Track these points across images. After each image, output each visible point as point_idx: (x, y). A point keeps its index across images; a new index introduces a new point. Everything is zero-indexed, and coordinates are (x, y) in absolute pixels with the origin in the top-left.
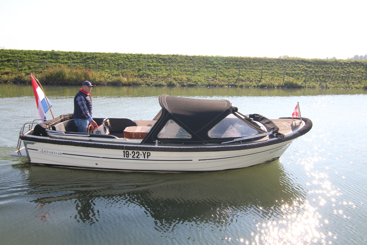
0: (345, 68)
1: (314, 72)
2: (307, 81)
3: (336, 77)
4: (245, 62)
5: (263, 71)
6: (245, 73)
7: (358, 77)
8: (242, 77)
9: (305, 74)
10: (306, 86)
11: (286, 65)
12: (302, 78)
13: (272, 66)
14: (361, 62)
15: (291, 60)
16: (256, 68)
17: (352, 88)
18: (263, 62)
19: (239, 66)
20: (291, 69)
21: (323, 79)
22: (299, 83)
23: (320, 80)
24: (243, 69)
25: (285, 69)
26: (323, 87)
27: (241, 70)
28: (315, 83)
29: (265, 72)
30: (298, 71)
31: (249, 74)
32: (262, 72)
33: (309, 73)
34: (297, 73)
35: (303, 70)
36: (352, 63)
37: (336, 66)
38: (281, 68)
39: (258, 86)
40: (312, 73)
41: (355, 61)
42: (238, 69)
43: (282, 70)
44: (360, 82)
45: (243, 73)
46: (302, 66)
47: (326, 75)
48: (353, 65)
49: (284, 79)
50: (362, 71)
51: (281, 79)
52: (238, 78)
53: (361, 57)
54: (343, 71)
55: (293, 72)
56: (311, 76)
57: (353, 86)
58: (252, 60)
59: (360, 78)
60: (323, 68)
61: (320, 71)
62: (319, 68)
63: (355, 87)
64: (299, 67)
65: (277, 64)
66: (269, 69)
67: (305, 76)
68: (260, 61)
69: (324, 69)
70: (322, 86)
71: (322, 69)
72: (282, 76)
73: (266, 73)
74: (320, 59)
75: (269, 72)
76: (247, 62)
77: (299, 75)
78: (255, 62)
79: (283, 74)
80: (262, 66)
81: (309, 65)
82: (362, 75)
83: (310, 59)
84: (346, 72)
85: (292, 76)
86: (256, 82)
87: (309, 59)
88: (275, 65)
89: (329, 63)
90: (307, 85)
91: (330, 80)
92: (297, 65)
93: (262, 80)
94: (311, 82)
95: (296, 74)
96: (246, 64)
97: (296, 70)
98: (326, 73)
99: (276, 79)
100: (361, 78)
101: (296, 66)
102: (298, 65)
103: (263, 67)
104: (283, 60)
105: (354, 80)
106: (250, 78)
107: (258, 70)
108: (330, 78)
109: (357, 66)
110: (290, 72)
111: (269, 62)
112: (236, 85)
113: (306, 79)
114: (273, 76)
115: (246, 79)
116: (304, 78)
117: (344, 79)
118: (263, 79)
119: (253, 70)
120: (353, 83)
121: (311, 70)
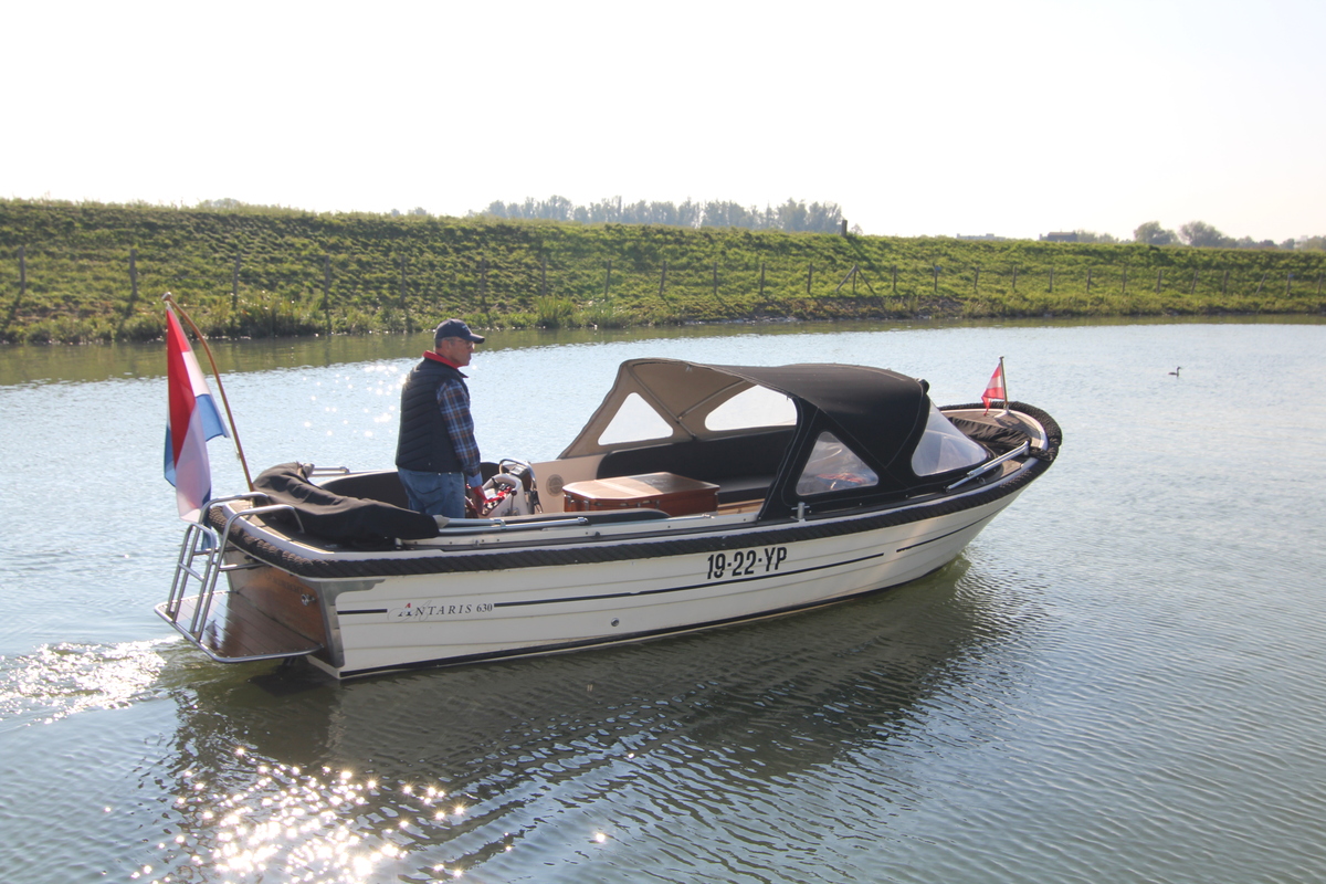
0: (468, 248)
1: (354, 267)
2: (334, 303)
3: (442, 285)
4: (44, 223)
5: (138, 265)
6: (52, 275)
7: (516, 284)
8: (38, 295)
9: (323, 278)
10: (330, 327)
11: (237, 237)
12: (311, 291)
13: (176, 243)
14: (518, 229)
15: (257, 217)
16: (102, 253)
17: (501, 326)
18: (133, 225)
19: (15, 241)
20: (262, 256)
21: (393, 294)
22: (304, 315)
23: (383, 298)
24: (37, 260)
25: (234, 258)
26: (395, 328)
27: (30, 262)
28: (367, 312)
29: (145, 271)
30: (293, 263)
31: (73, 279)
32: (132, 272)
33: (337, 270)
34: (289, 270)
35: (313, 261)
36: (489, 230)
37: (436, 241)
38: (216, 252)
39: (121, 335)
40: (349, 272)
41: (499, 222)
42: (14, 255)
43: (221, 259)
44: (523, 302)
45: (41, 278)
46: (306, 241)
47: (403, 280)
48: (493, 239)
49: (235, 299)
50: (528, 260)
51: (224, 298)
52: (19, 299)
53: (514, 207)
54: (462, 263)
55: (272, 268)
56: (347, 282)
57: (503, 318)
58: (81, 215)
59: (522, 287)
60: (389, 249)
61: (380, 264)
62: (372, 251)
63: (513, 324)
64: (292, 245)
65: (198, 236)
66: (163, 254)
67: (321, 286)
68: (117, 219)
69: (393, 255)
70: (393, 323)
71: (386, 255)
72: (229, 286)
73: (155, 277)
74: (374, 215)
75: (166, 268)
76: (56, 227)
77: (297, 282)
78: (94, 227)
79: (229, 276)
80: (131, 243)
81: (333, 240)
82: (530, 276)
83: (334, 213)
84: (472, 265)
85: (271, 287)
86: (108, 316)
87: (329, 214)
88: (188, 239)
89: (410, 232)
90: (334, 319)
91: (420, 299)
92: (282, 237)
93: (136, 305)
94: (349, 308)
95: (283, 275)
96: (51, 235)
97: (281, 261)
98: (403, 270)
99: (203, 302)
100: (527, 287)
101: (279, 241)
102: (289, 239)
103: (136, 247)
104: (218, 217)
105: (503, 294)
106: (79, 298)
107: (113, 263)
108: (418, 290)
109: (506, 241)
110: (260, 269)
111: (160, 227)
112: (13, 334)
113: (326, 298)
114: (187, 285)
115: (58, 305)
116: (319, 295)
117: (470, 291)
118: (143, 301)
119: (91, 264)
120: (502, 306)
121: (342, 257)
